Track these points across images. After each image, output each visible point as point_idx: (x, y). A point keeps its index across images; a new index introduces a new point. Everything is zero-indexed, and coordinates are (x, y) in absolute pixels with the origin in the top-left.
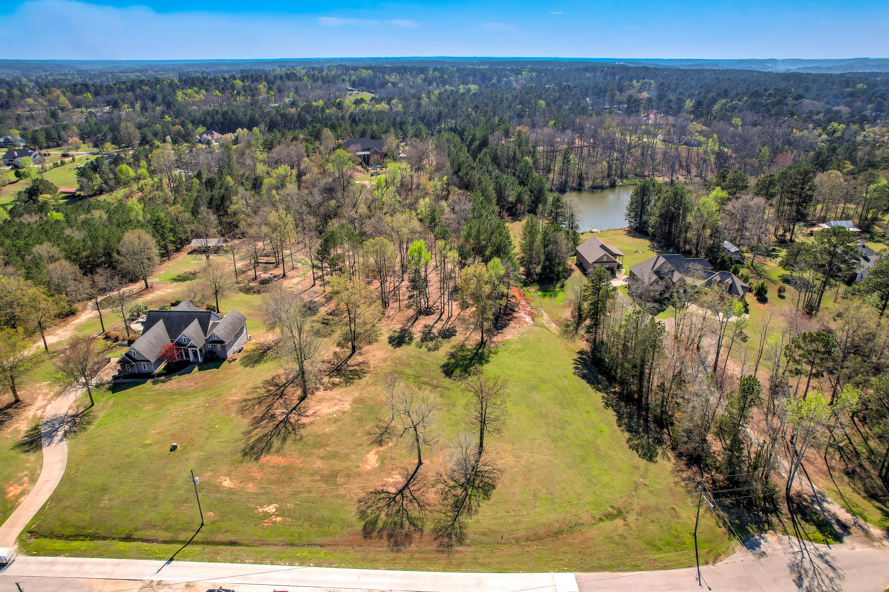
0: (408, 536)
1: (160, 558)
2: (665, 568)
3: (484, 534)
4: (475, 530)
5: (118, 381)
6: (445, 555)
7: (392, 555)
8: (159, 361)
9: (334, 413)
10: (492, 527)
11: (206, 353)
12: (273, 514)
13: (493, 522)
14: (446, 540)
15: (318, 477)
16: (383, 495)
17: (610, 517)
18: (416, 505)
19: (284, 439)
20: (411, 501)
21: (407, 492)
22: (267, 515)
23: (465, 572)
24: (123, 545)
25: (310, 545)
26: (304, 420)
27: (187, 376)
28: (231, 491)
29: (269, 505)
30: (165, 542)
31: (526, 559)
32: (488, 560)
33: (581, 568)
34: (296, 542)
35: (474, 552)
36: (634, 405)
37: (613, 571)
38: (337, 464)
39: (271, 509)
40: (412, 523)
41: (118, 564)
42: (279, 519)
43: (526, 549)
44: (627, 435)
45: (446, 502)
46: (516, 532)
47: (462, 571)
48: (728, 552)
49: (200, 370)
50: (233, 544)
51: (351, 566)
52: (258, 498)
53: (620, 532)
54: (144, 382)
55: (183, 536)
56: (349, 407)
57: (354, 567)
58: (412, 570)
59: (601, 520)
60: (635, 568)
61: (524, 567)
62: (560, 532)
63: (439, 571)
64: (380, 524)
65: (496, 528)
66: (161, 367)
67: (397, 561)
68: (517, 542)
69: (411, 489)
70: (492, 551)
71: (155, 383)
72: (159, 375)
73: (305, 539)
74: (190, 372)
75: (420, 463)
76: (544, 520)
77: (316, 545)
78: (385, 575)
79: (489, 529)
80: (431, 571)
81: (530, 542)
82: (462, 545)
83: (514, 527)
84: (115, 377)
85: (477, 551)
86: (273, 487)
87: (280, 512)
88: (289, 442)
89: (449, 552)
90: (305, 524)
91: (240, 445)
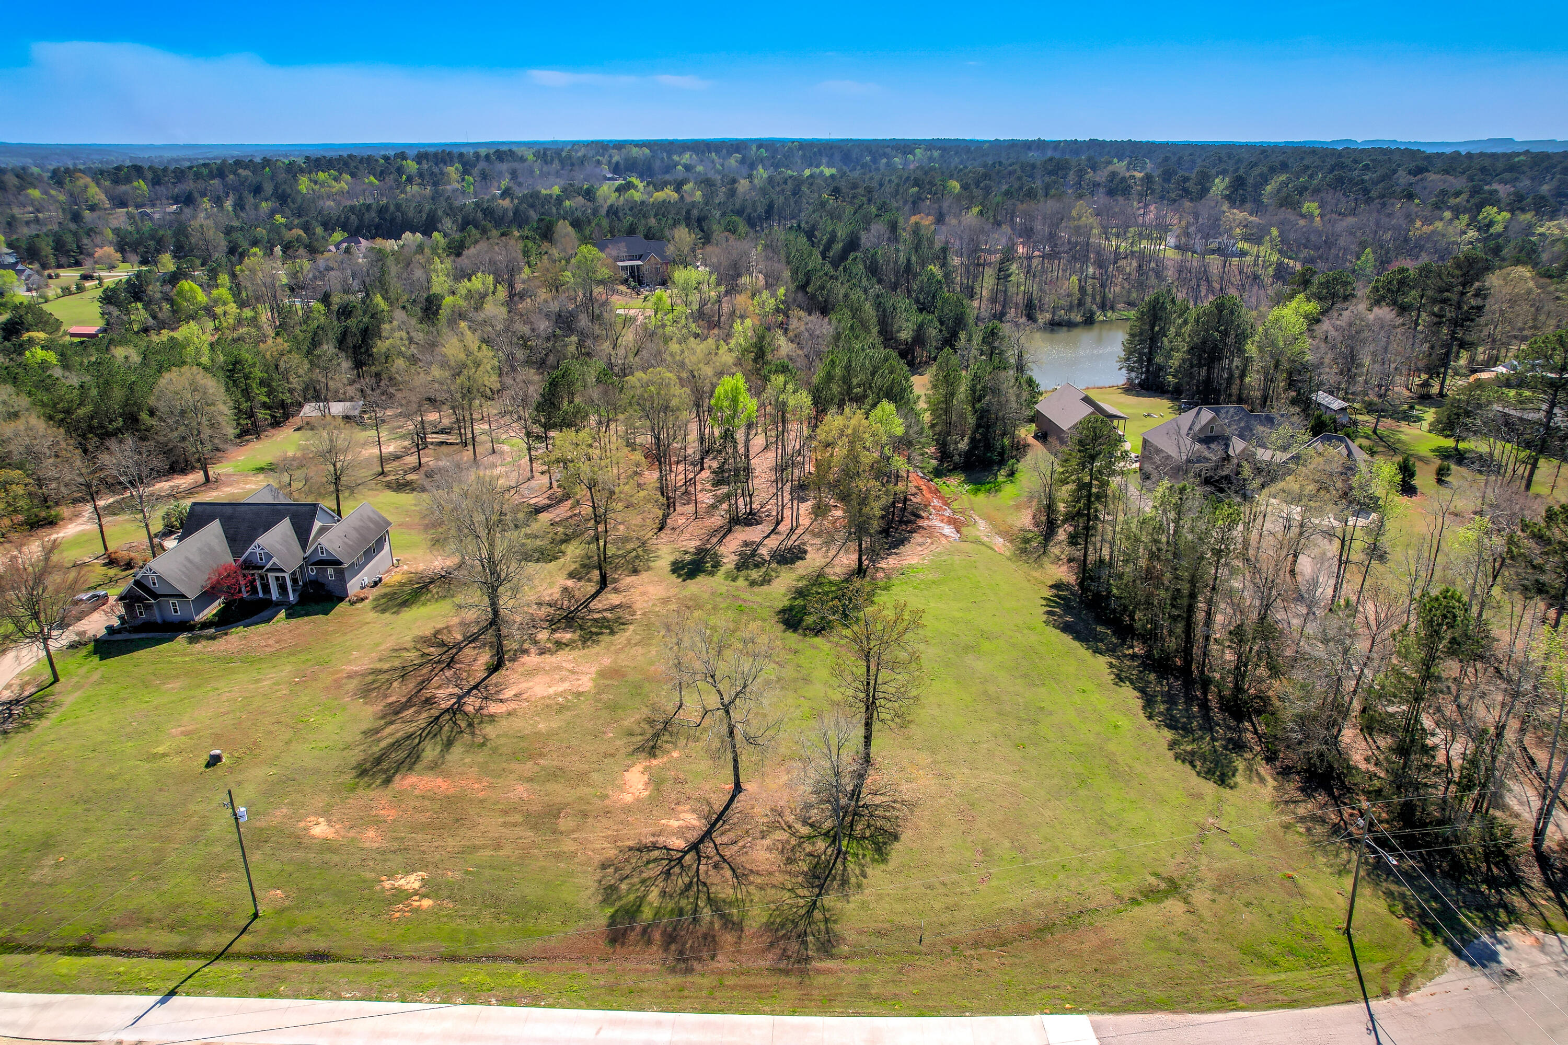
0: (711, 939)
1: (148, 991)
2: (1293, 1004)
3: (880, 934)
4: (860, 925)
5: (118, 637)
6: (794, 980)
7: (675, 980)
8: (207, 596)
9: (557, 694)
10: (897, 919)
11: (305, 584)
12: (416, 893)
13: (899, 908)
14: (794, 946)
15: (518, 818)
16: (656, 853)
17: (1151, 894)
18: (728, 873)
19: (449, 744)
20: (716, 866)
21: (708, 848)
22: (401, 895)
23: (841, 1014)
24: (66, 964)
25: (492, 958)
26: (493, 708)
27: (262, 628)
28: (326, 846)
29: (408, 873)
30: (166, 955)
31: (978, 987)
32: (891, 989)
33: (1104, 1004)
34: (462, 952)
35: (860, 971)
36: (1177, 678)
37: (1175, 1012)
38: (560, 792)
39: (412, 882)
40: (719, 912)
41: (46, 1006)
42: (427, 903)
43: (976, 964)
44: (1168, 734)
45: (794, 868)
46: (951, 928)
47: (833, 1014)
48: (1429, 971)
49: (289, 616)
50: (319, 957)
51: (582, 1003)
52: (385, 860)
53: (1179, 926)
54: (171, 640)
55: (208, 942)
56: (590, 684)
57: (590, 1006)
58: (721, 1011)
59: (1134, 901)
60: (1226, 1004)
61: (975, 1004)
62: (1047, 928)
63: (782, 1013)
64: (647, 913)
65: (908, 921)
66: (211, 611)
67: (686, 993)
68: (954, 949)
69: (718, 841)
70: (900, 971)
71: (192, 641)
72: (205, 625)
73: (482, 946)
74: (268, 620)
75: (738, 788)
76: (1011, 904)
77: (506, 958)
78: (659, 1024)
79: (891, 922)
80: (764, 1013)
81: (983, 950)
82: (831, 957)
83: (945, 918)
84: (110, 630)
85: (867, 970)
86: (419, 837)
87: (430, 889)
88: (457, 750)
89: (804, 972)
90: (486, 915)
91: (356, 755)
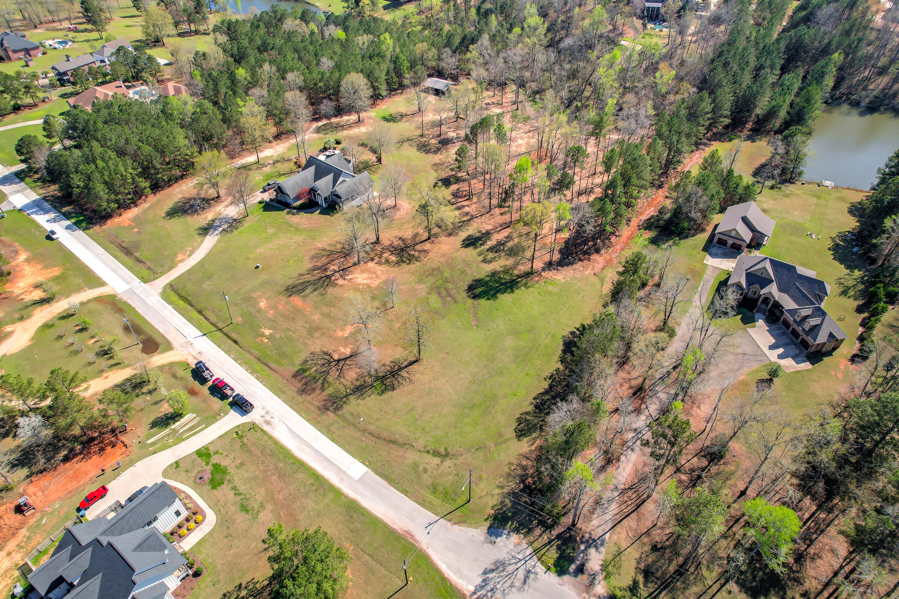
0: (314, 390)
1: (201, 331)
2: (422, 504)
3: (352, 414)
4: (351, 409)
5: (272, 203)
6: (318, 412)
7: (295, 395)
8: (297, 198)
9: (363, 284)
10: (361, 413)
11: (329, 202)
12: (266, 336)
13: (366, 411)
14: (330, 404)
15: (307, 326)
16: (327, 357)
17: (436, 453)
18: (338, 373)
19: (315, 290)
20: (337, 370)
21: (341, 363)
22: (263, 335)
23: (316, 428)
24: (195, 314)
25: (266, 364)
26: (340, 282)
27: (309, 215)
28: (260, 311)
29: (269, 329)
30: (212, 324)
31: (355, 444)
32: (335, 430)
33: (377, 470)
34: (262, 359)
35: (335, 421)
37: (390, 483)
38: (326, 323)
39: (267, 332)
40: (323, 384)
41: (185, 324)
42: (266, 340)
43: (363, 438)
45: (355, 382)
46: (371, 425)
49: (321, 213)
50: (236, 342)
52: (268, 322)
53: (429, 466)
54: (282, 210)
55: (221, 325)
59: (428, 452)
60: (405, 492)
62: (393, 442)
63: (305, 419)
64: (307, 373)
65: (363, 416)
66: (298, 203)
67: (293, 400)
68: (364, 431)
69: (346, 362)
70: (344, 427)
71: (288, 213)
72: (295, 208)
73: (266, 361)
74: (312, 213)
76: (394, 429)
77: (269, 366)
79: (358, 413)
80: (302, 416)
81: (370, 436)
82: (334, 413)
83: (373, 422)
84: (271, 200)
85: (337, 422)
86: (281, 319)
87: (269, 337)
88: (316, 293)
89: (324, 412)
90: (275, 351)
91: (290, 282)
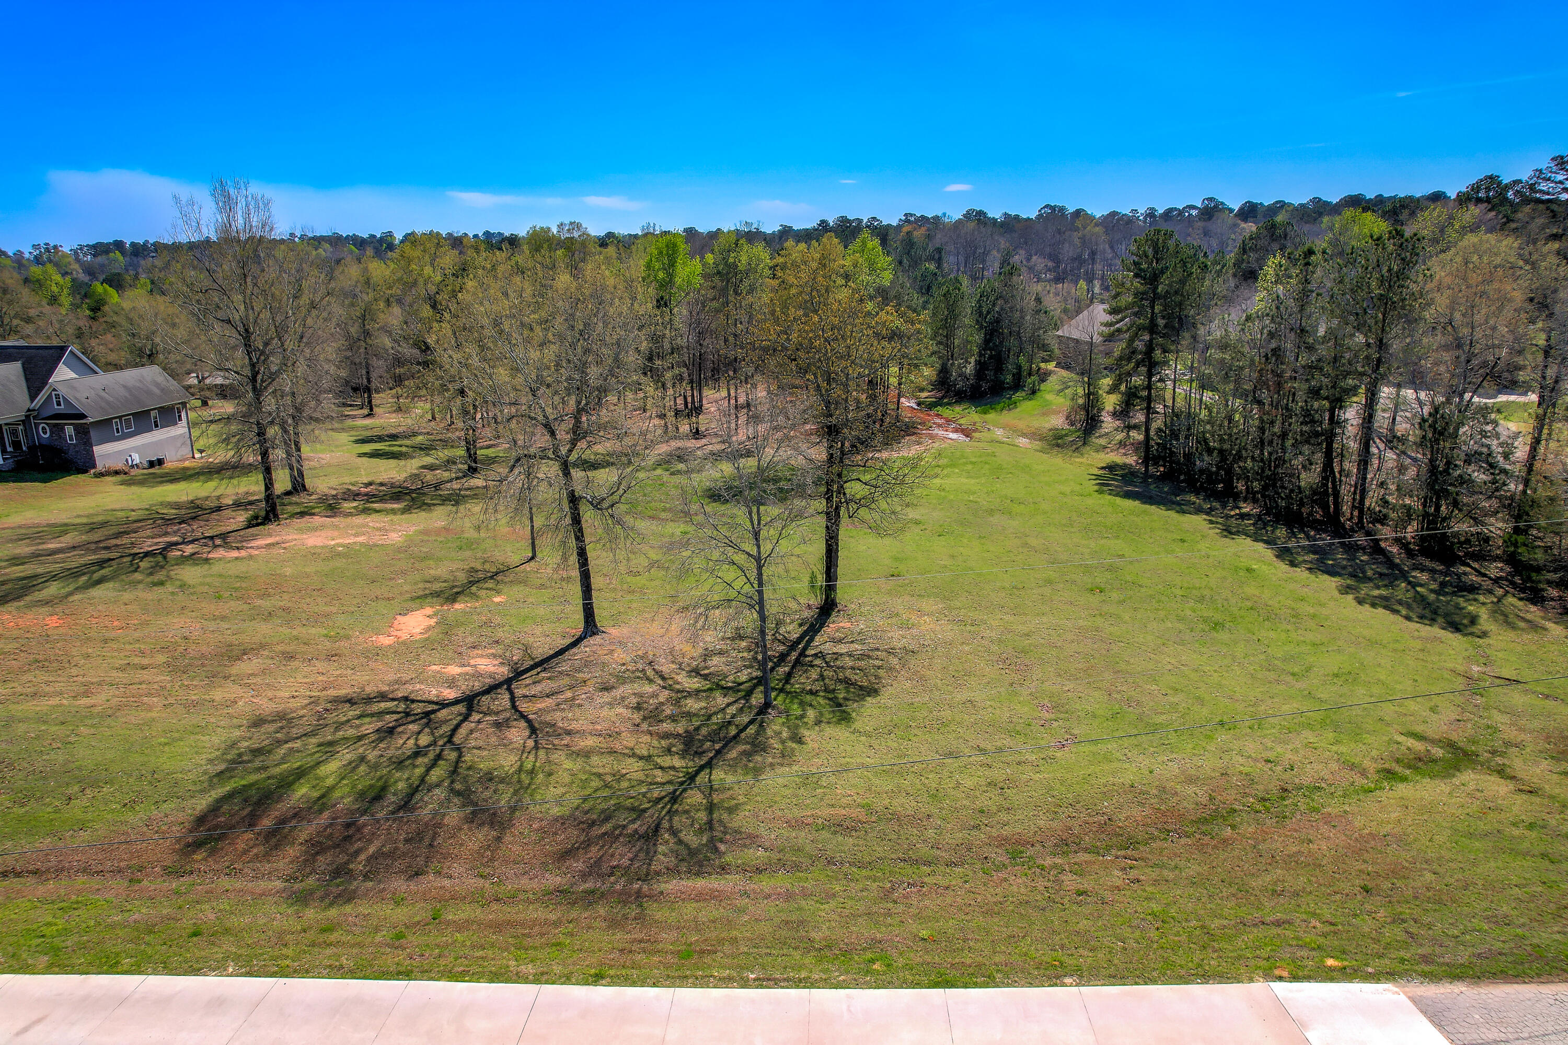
3: (841, 827)
4: (797, 813)
10: (880, 803)
11: (32, 448)
13: (886, 784)
21: (495, 701)
23: (726, 982)
31: (1084, 924)
32: (863, 930)
33: (1426, 959)
35: (789, 896)
43: (1070, 881)
44: (1332, 580)
46: (1004, 816)
47: (702, 982)
53: (1517, 814)
56: (400, 539)
58: (406, 974)
59: (1389, 774)
61: (1086, 958)
63: (567, 979)
65: (903, 804)
67: (333, 937)
68: (1014, 856)
69: (521, 692)
70: (887, 895)
76: (1128, 777)
78: (217, 1004)
79: (868, 808)
80: (520, 978)
81: (1083, 857)
83: (990, 800)
85: (805, 894)
